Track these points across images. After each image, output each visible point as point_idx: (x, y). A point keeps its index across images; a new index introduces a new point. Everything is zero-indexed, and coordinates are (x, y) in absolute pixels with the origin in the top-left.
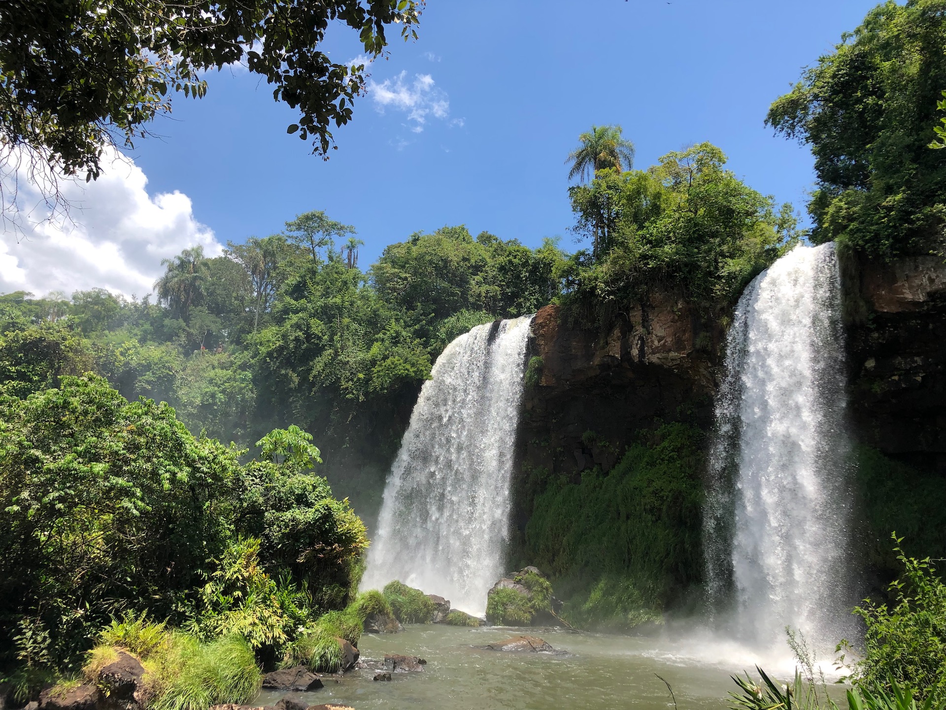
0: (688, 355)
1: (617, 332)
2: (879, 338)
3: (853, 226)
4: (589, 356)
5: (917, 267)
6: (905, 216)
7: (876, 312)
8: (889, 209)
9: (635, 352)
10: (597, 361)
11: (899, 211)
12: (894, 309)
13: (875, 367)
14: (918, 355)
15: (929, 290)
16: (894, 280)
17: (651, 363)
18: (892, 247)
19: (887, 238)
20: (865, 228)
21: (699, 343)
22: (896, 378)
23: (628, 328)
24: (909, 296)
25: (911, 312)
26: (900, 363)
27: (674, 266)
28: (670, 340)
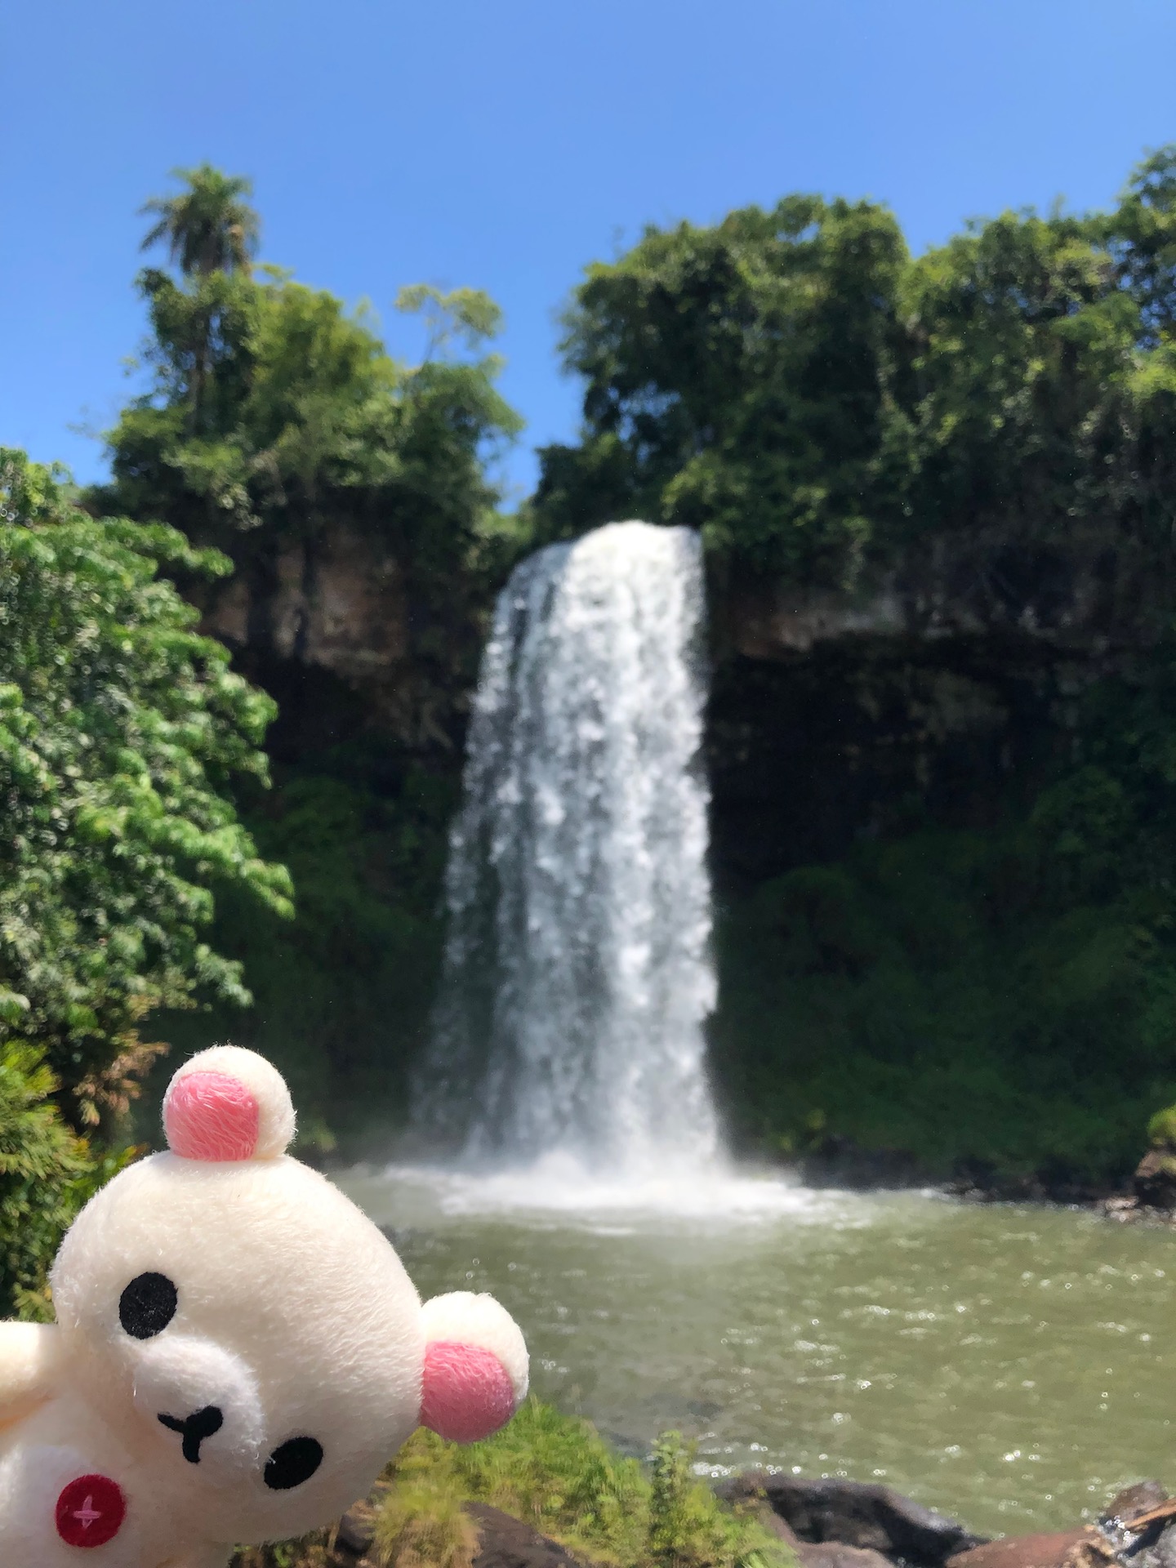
0: (395, 662)
1: (240, 590)
5: (807, 601)
9: (285, 637)
12: (760, 652)
15: (815, 635)
16: (773, 610)
17: (316, 667)
19: (794, 548)
21: (422, 644)
23: (268, 588)
27: (394, 494)
28: (355, 629)
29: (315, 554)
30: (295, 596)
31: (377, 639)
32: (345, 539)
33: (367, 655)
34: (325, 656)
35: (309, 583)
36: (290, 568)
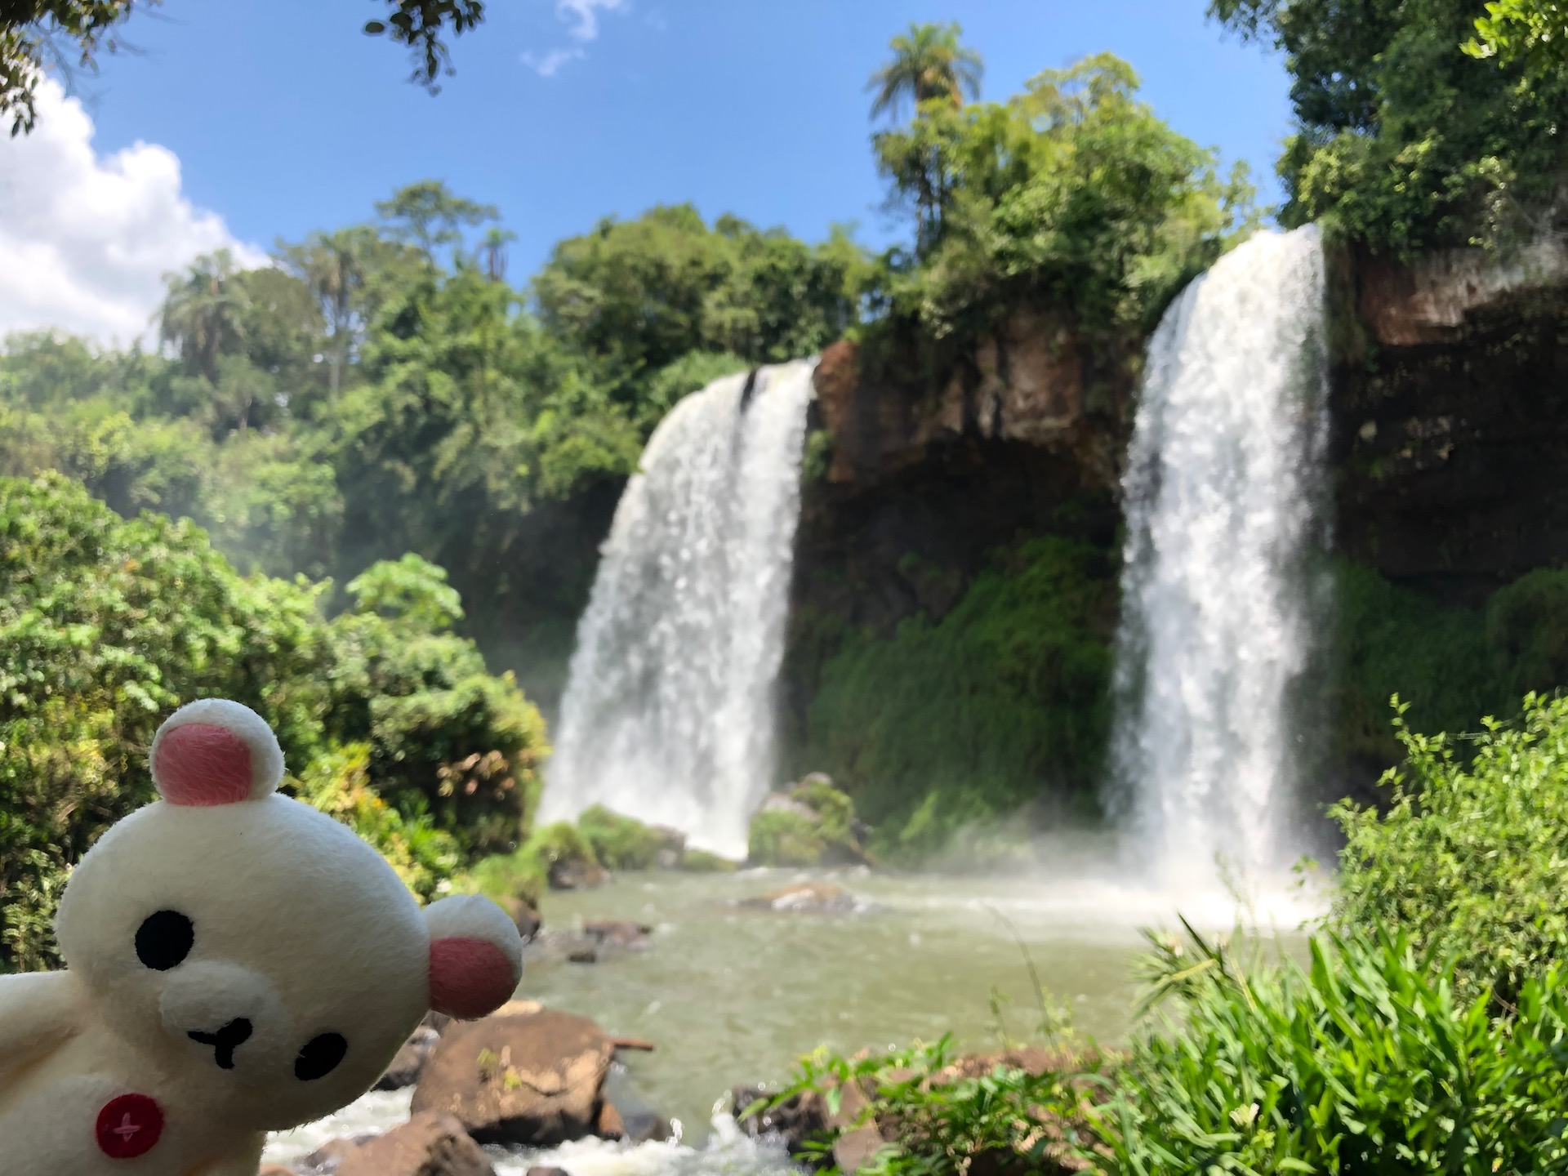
0: (1075, 423)
1: (955, 387)
2: (1383, 388)
3: (1347, 197)
4: (910, 429)
5: (1448, 268)
6: (1433, 179)
7: (1380, 344)
8: (1409, 168)
9: (986, 420)
10: (922, 437)
11: (1425, 171)
12: (1410, 338)
13: (1377, 438)
14: (1444, 414)
15: (1466, 304)
16: (1412, 289)
17: (1013, 441)
18: (1411, 233)
19: (1403, 218)
20: (1367, 201)
21: (1091, 401)
22: (1408, 453)
23: (974, 379)
24: (1433, 316)
25: (1438, 341)
26: (1415, 430)
27: (1050, 271)
28: (1043, 399)
29: (1005, 341)
30: (993, 382)
31: (1058, 406)
32: (1024, 322)
33: (1049, 422)
34: (1018, 430)
35: (1003, 369)
36: (987, 358)
